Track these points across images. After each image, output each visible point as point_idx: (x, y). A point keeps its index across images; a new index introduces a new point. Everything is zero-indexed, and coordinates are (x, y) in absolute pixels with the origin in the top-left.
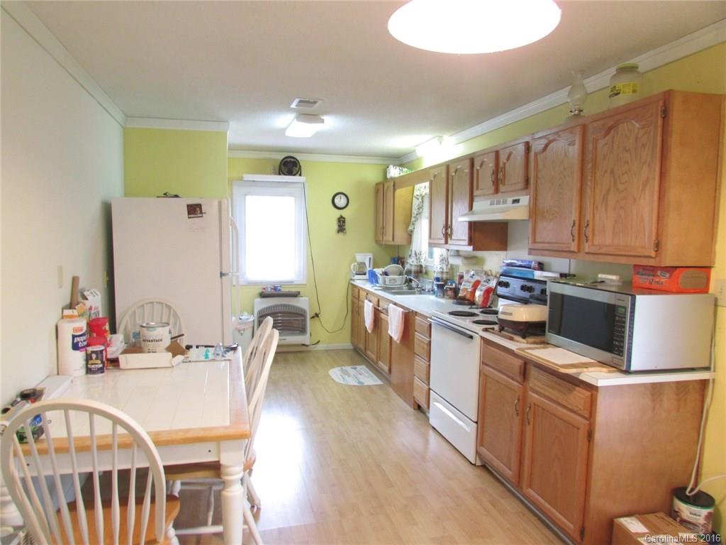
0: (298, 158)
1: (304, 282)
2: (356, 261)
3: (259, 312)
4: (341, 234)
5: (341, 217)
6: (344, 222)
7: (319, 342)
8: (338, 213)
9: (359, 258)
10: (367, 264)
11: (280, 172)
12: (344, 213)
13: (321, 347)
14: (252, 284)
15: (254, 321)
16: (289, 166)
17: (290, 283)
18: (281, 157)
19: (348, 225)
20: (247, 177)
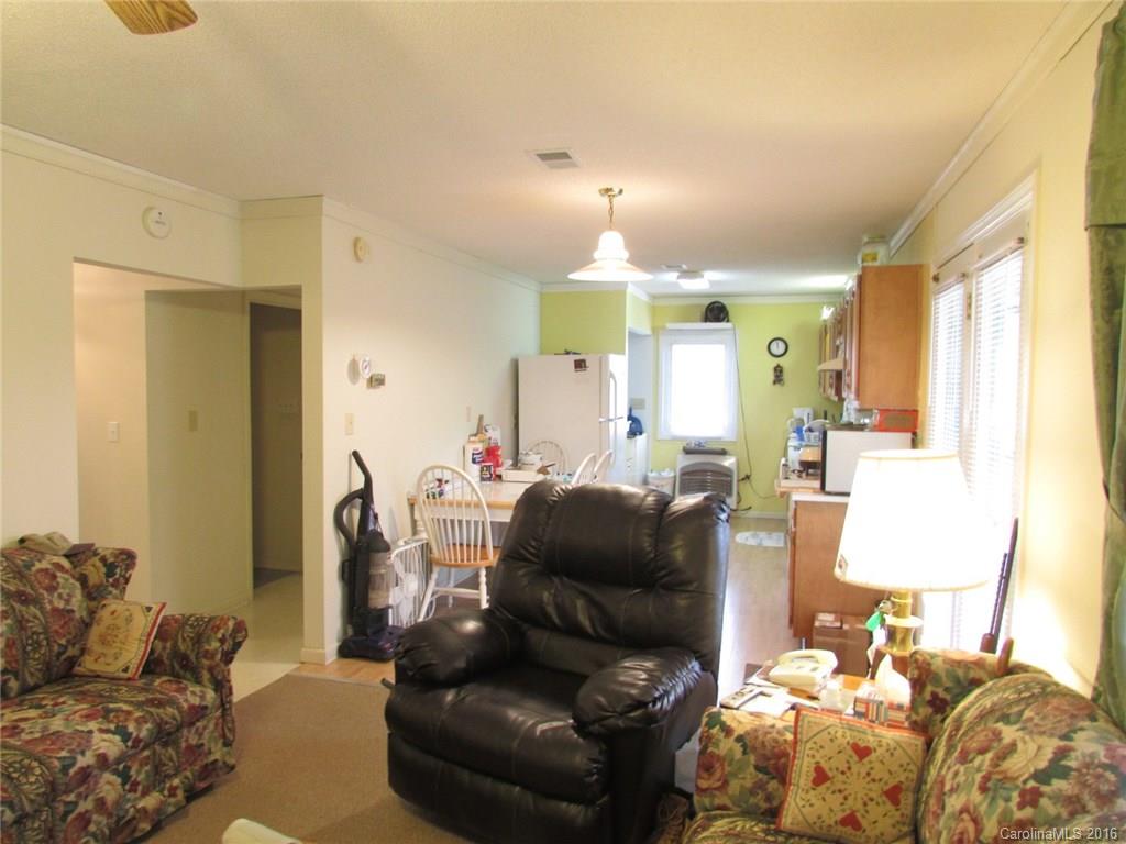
0: (725, 303)
1: (734, 440)
2: (792, 417)
3: (682, 469)
4: (777, 385)
5: (778, 366)
6: (781, 371)
7: (750, 508)
8: (775, 362)
9: (797, 412)
10: (805, 419)
11: (706, 319)
12: (781, 361)
13: (751, 513)
14: (675, 439)
15: (675, 477)
16: (716, 312)
17: (718, 440)
18: (707, 302)
19: (786, 376)
20: (670, 326)
